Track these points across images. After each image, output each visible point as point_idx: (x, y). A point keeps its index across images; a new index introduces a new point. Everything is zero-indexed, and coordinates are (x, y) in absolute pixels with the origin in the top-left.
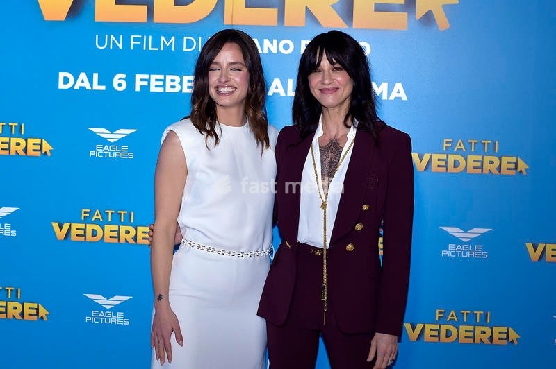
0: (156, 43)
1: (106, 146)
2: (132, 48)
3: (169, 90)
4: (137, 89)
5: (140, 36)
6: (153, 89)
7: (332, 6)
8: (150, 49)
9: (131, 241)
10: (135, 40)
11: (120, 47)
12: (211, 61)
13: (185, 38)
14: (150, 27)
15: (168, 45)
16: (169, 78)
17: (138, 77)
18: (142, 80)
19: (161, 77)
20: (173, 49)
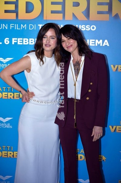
0: (19, 27)
1: (3, 64)
2: (11, 29)
3: (24, 44)
4: (13, 43)
5: (14, 24)
6: (19, 43)
7: (82, 12)
8: (17, 29)
9: (12, 98)
10: (12, 26)
11: (7, 28)
12: (44, 35)
13: (30, 25)
14: (17, 21)
15: (24, 27)
16: (24, 39)
17: (13, 39)
18: (15, 40)
19: (22, 39)
20: (26, 29)
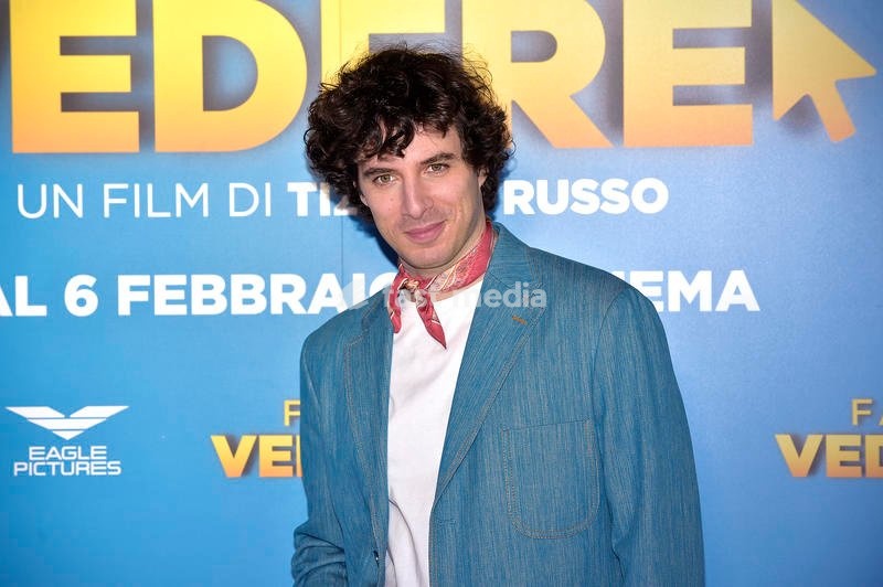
0: (165, 200)
1: (54, 449)
2: (107, 214)
3: (199, 309)
4: (124, 309)
5: (125, 186)
6: (161, 309)
7: (572, 97)
8: (151, 214)
10: (113, 194)
11: (79, 212)
13: (233, 186)
14: (148, 162)
15: (192, 203)
16: (198, 281)
17: (125, 282)
18: (134, 289)
19: (181, 280)
20: (206, 213)
